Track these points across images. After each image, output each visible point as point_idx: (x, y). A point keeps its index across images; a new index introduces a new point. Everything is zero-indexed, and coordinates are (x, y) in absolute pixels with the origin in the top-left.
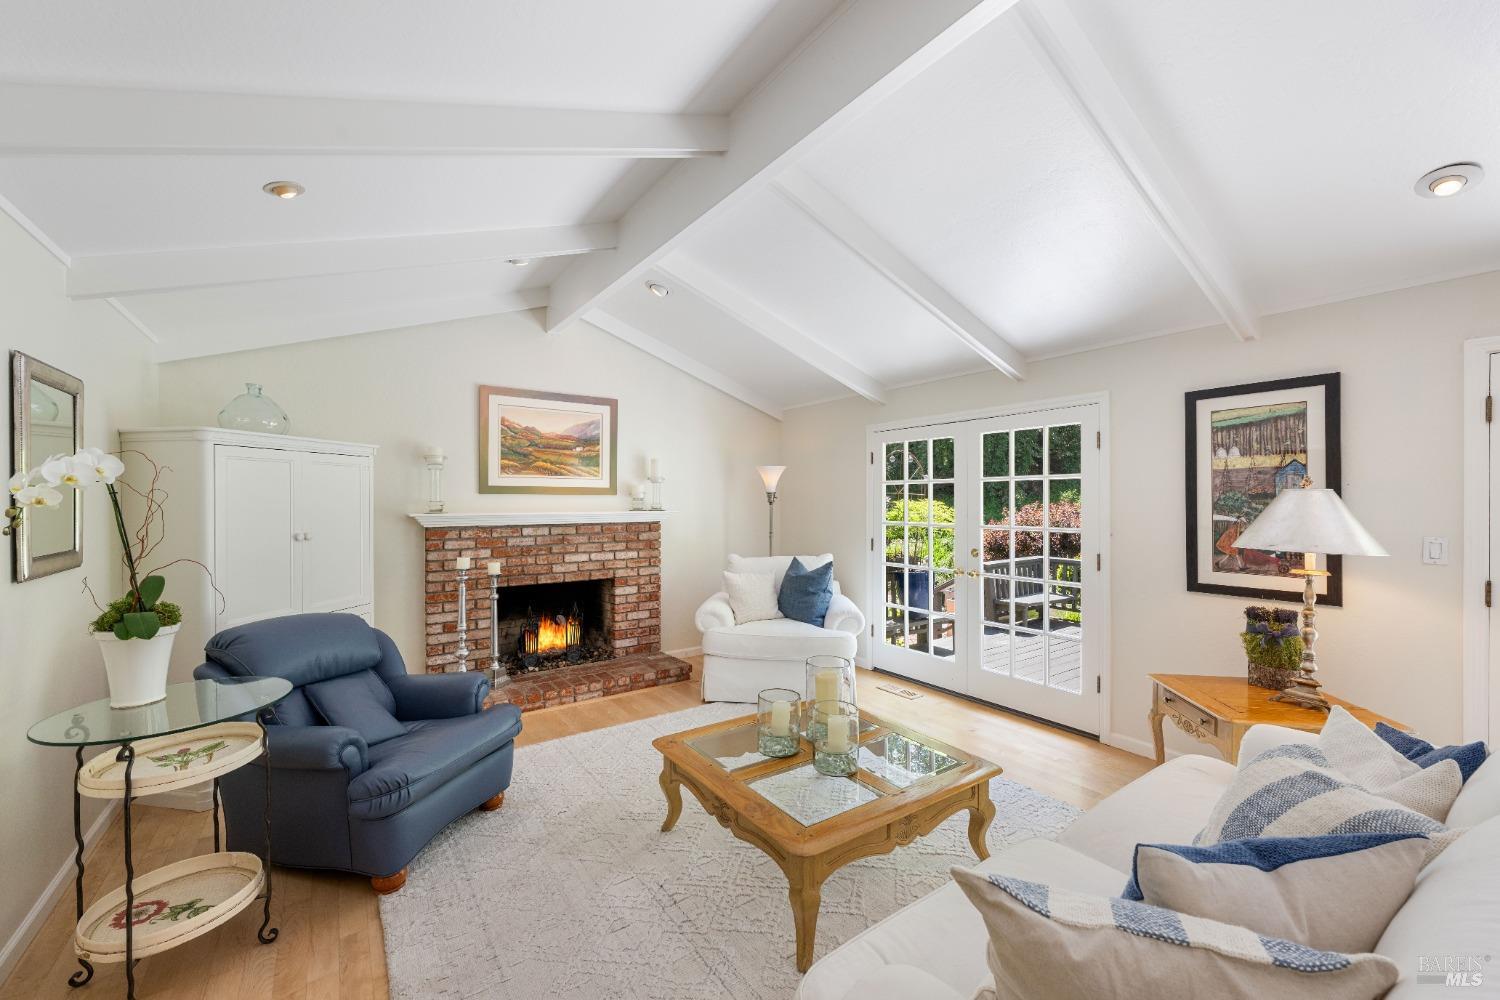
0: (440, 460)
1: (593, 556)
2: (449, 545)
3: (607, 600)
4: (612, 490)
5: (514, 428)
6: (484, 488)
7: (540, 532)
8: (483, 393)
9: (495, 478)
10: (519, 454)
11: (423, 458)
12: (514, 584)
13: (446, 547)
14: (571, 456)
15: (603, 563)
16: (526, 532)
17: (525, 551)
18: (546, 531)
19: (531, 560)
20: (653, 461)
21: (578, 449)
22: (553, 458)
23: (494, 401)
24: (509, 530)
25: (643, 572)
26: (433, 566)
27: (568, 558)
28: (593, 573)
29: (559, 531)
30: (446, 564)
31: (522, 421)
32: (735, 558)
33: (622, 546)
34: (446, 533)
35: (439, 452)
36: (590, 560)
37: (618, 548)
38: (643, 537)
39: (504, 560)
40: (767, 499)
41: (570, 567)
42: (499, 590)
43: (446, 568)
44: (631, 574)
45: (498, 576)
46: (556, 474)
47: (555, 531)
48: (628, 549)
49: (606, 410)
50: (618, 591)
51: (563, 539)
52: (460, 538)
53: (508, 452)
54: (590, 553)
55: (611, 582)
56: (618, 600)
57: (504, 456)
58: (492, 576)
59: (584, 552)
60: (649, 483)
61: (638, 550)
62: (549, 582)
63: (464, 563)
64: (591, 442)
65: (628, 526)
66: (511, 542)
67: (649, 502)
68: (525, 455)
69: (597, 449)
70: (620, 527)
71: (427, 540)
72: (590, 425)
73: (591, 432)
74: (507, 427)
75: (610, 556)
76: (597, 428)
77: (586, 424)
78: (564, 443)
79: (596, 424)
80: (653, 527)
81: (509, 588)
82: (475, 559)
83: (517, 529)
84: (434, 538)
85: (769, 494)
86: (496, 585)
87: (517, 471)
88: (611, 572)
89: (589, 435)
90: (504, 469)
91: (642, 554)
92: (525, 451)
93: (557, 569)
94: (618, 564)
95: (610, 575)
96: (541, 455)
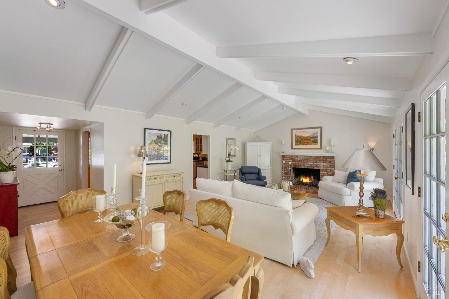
1: (314, 163)
4: (321, 148)
6: (292, 148)
7: (302, 157)
8: (292, 130)
9: (294, 146)
10: (299, 141)
12: (298, 167)
13: (284, 159)
14: (310, 141)
15: (317, 165)
16: (299, 157)
17: (299, 161)
18: (303, 157)
19: (300, 163)
21: (312, 139)
22: (306, 142)
23: (294, 131)
25: (328, 169)
27: (308, 163)
28: (315, 167)
29: (306, 157)
31: (299, 135)
33: (322, 162)
35: (284, 142)
38: (329, 160)
41: (309, 165)
42: (292, 168)
43: (283, 162)
44: (325, 169)
45: (291, 165)
46: (307, 145)
47: (305, 157)
48: (324, 163)
49: (319, 130)
50: (321, 172)
51: (307, 159)
52: (287, 157)
53: (296, 141)
54: (313, 163)
55: (319, 170)
57: (296, 142)
60: (330, 146)
62: (304, 168)
65: (324, 157)
66: (296, 159)
67: (330, 151)
69: (317, 139)
70: (321, 157)
72: (315, 133)
73: (315, 135)
74: (296, 136)
75: (319, 164)
77: (314, 134)
78: (309, 138)
79: (317, 133)
80: (333, 157)
81: (296, 168)
83: (297, 156)
84: (283, 157)
85: (371, 149)
87: (299, 145)
89: (315, 136)
90: (296, 144)
91: (328, 164)
92: (300, 141)
93: (306, 165)
94: (321, 166)
95: (319, 168)
96: (303, 141)
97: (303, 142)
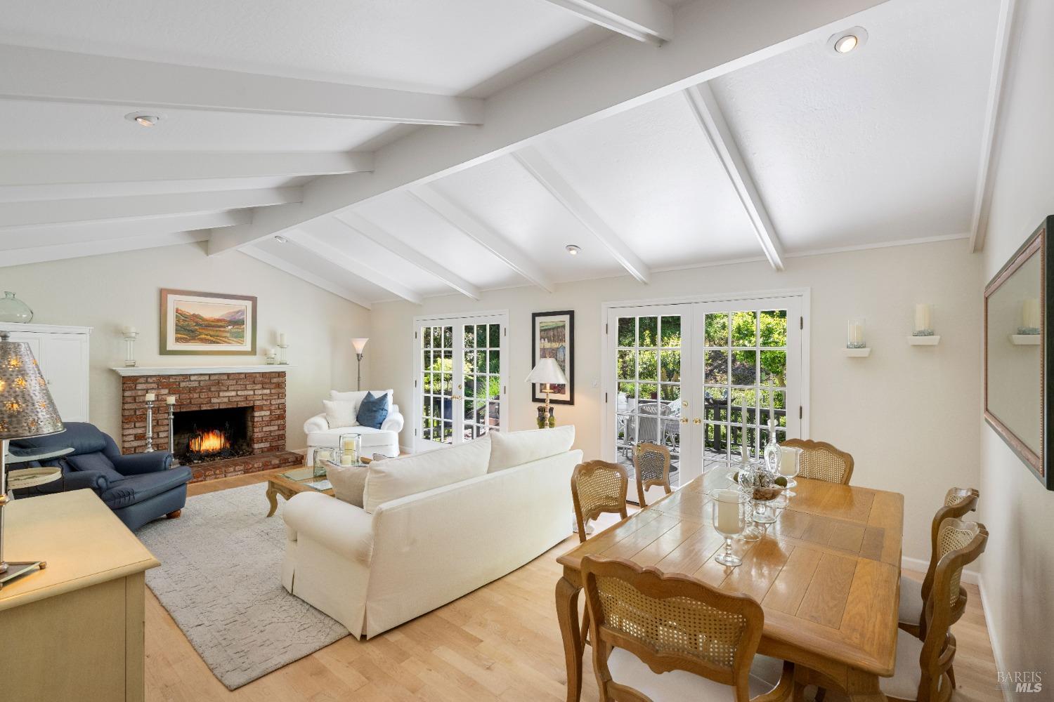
0: (134, 335)
1: (239, 393)
2: (139, 387)
3: (249, 419)
4: (253, 351)
5: (185, 314)
6: (163, 351)
7: (202, 378)
8: (163, 294)
9: (172, 345)
10: (189, 331)
11: (121, 333)
12: (184, 410)
13: (137, 388)
15: (246, 397)
16: (192, 378)
17: (192, 390)
18: (207, 378)
19: (196, 396)
20: (281, 335)
21: (230, 327)
22: (212, 333)
23: (171, 298)
24: (181, 377)
25: (273, 402)
26: (129, 400)
27: (221, 394)
28: (239, 403)
29: (216, 377)
30: (137, 398)
31: (190, 310)
32: (334, 393)
33: (259, 386)
34: (137, 380)
35: (133, 330)
36: (237, 395)
37: (256, 388)
38: (275, 381)
39: (178, 396)
40: (356, 358)
41: (224, 399)
42: (174, 414)
43: (137, 401)
44: (265, 403)
45: (174, 405)
46: (214, 342)
47: (213, 378)
48: (263, 388)
49: (249, 304)
50: (257, 414)
51: (218, 383)
52: (147, 382)
53: (179, 329)
54: (237, 391)
55: (252, 408)
56: (256, 419)
57: (177, 331)
58: (169, 405)
59: (234, 390)
60: (278, 348)
61: (270, 389)
62: (209, 408)
63: (151, 397)
64: (239, 323)
65: (263, 374)
66: (183, 385)
67: (278, 358)
68: (193, 332)
69: (242, 327)
70: (258, 375)
71: (123, 384)
72: (237, 313)
73: (238, 317)
74: (180, 315)
75: (252, 393)
76: (243, 314)
77: (234, 312)
78: (220, 324)
79: (242, 312)
80: (281, 375)
81: (181, 413)
82: (157, 396)
83: (187, 377)
84: (128, 383)
85: (358, 355)
86: (172, 410)
87: (186, 340)
88: (252, 402)
89: (237, 318)
90: (177, 340)
91: (273, 391)
92: (192, 329)
93: (214, 400)
94: (256, 398)
95: (251, 404)
96: (203, 331)
97: (201, 334)
